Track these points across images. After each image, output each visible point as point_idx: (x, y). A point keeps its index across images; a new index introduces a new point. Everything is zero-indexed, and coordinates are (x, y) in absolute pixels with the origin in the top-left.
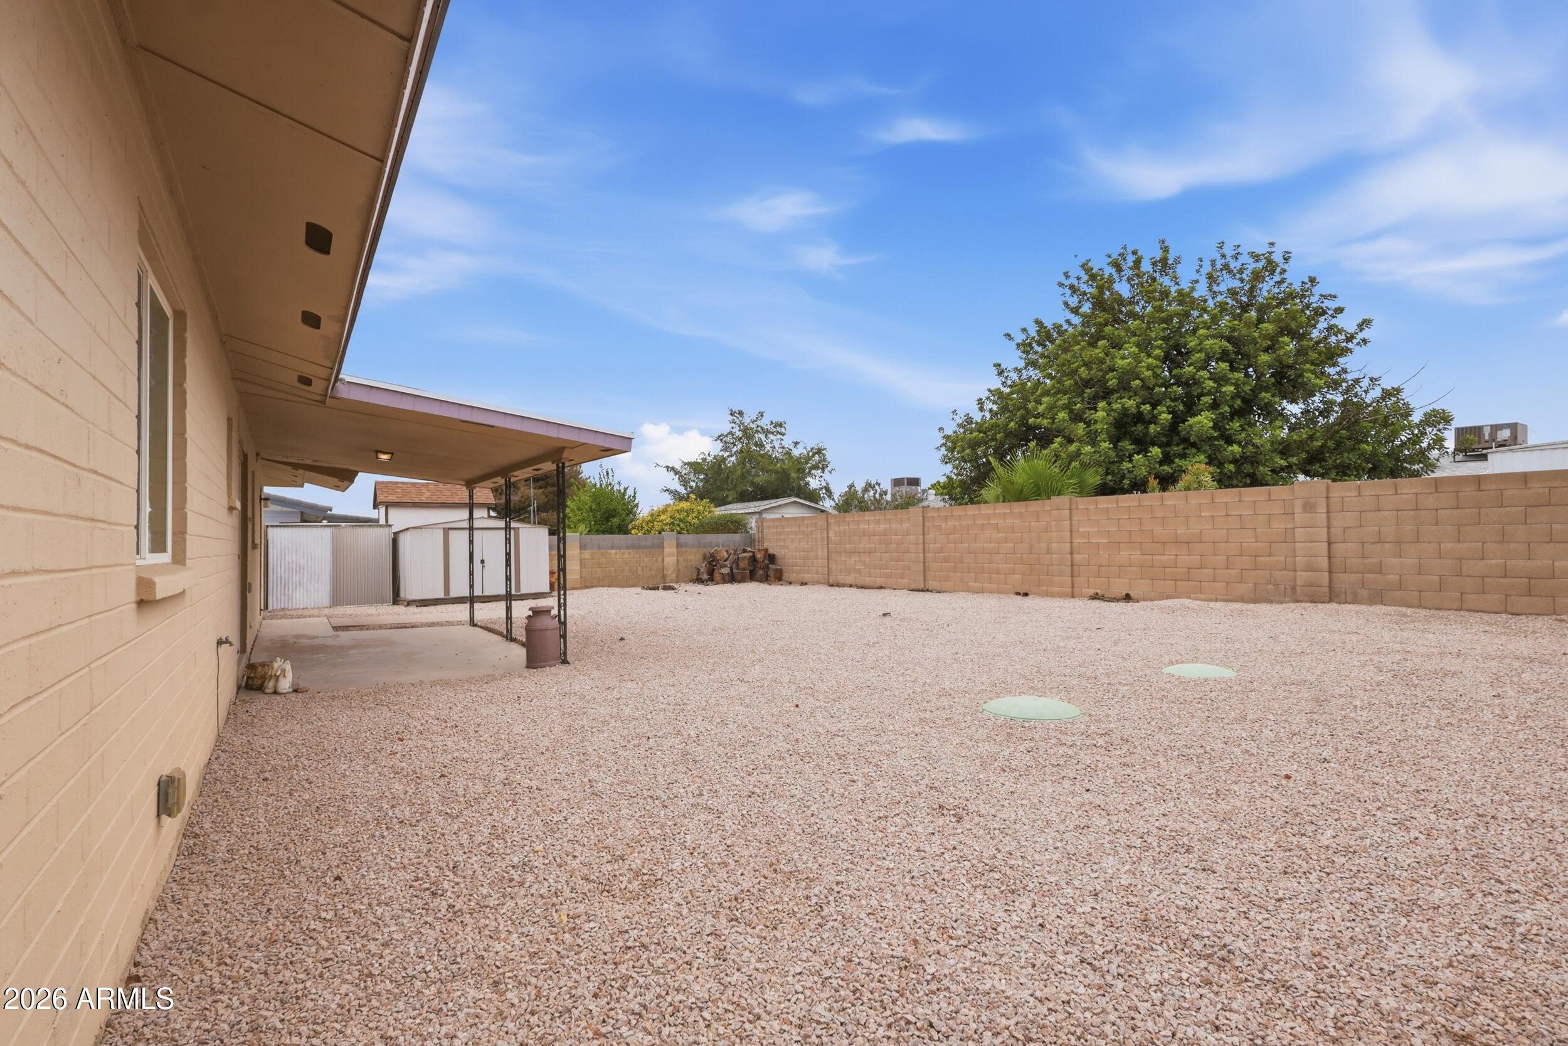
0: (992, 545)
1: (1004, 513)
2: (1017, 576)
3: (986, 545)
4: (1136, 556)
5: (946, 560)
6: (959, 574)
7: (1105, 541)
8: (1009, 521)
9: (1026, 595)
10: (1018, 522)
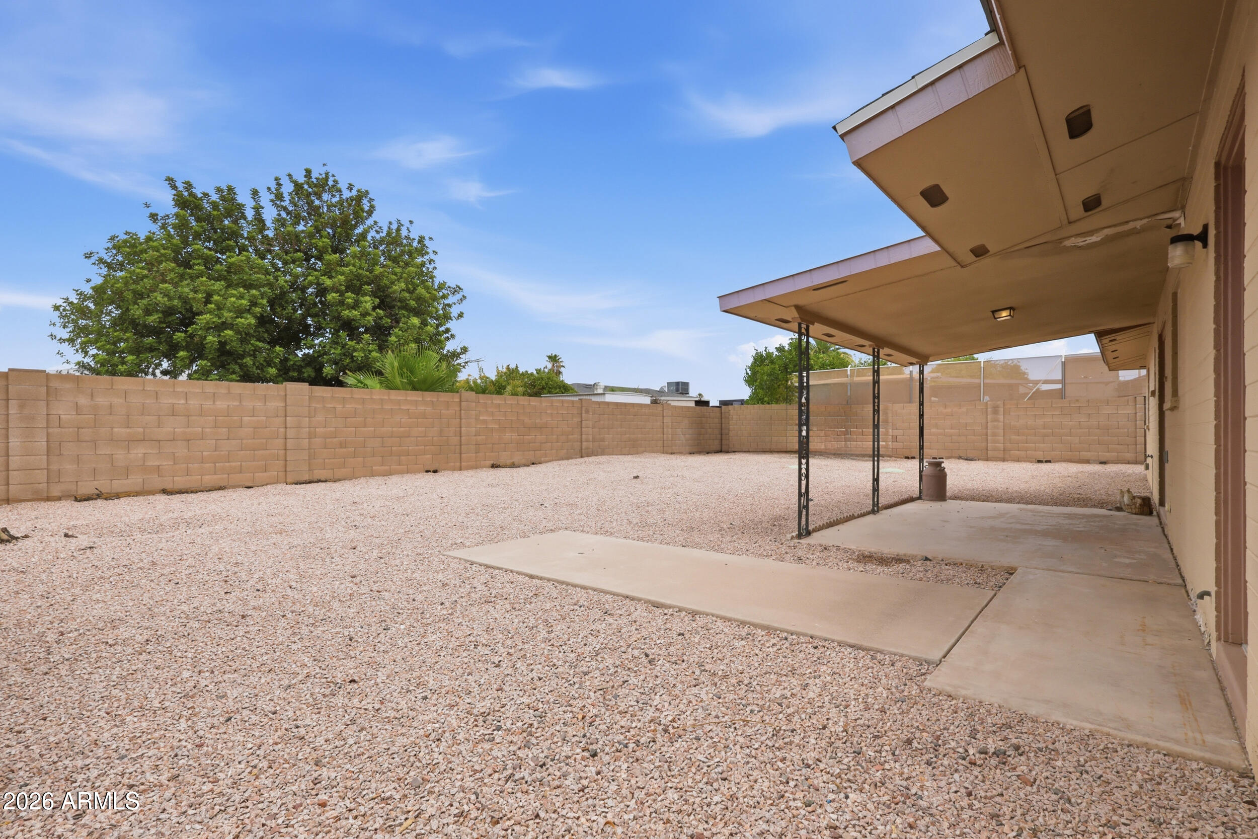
0: (402, 429)
1: (416, 401)
2: (428, 456)
3: (394, 429)
4: (515, 436)
5: (342, 445)
6: (361, 459)
7: (497, 426)
8: (421, 408)
9: (435, 471)
10: (429, 409)
